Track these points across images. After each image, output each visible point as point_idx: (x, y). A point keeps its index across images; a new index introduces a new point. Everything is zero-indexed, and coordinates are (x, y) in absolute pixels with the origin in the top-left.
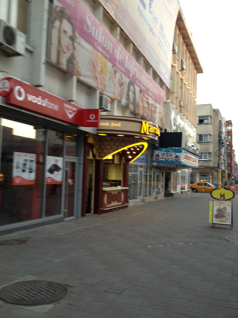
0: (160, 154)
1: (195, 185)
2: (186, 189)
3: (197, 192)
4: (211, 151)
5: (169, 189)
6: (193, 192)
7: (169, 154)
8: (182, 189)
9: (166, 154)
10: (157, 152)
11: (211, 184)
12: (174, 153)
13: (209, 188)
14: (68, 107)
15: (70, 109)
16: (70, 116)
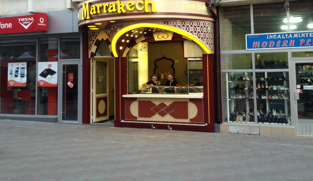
14: (23, 20)
15: (25, 21)
16: (26, 27)
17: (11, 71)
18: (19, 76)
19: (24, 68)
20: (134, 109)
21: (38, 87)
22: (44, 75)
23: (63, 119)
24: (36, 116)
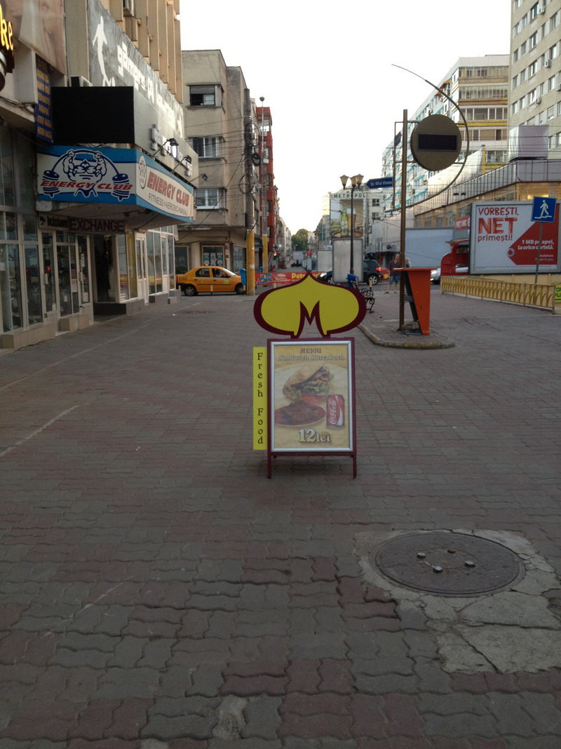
0: (59, 170)
1: (189, 277)
2: (166, 289)
3: (196, 294)
4: (226, 183)
5: (111, 293)
6: (186, 295)
7: (91, 170)
8: (152, 289)
9: (80, 170)
10: (47, 163)
11: (228, 271)
12: (108, 165)
13: (226, 281)
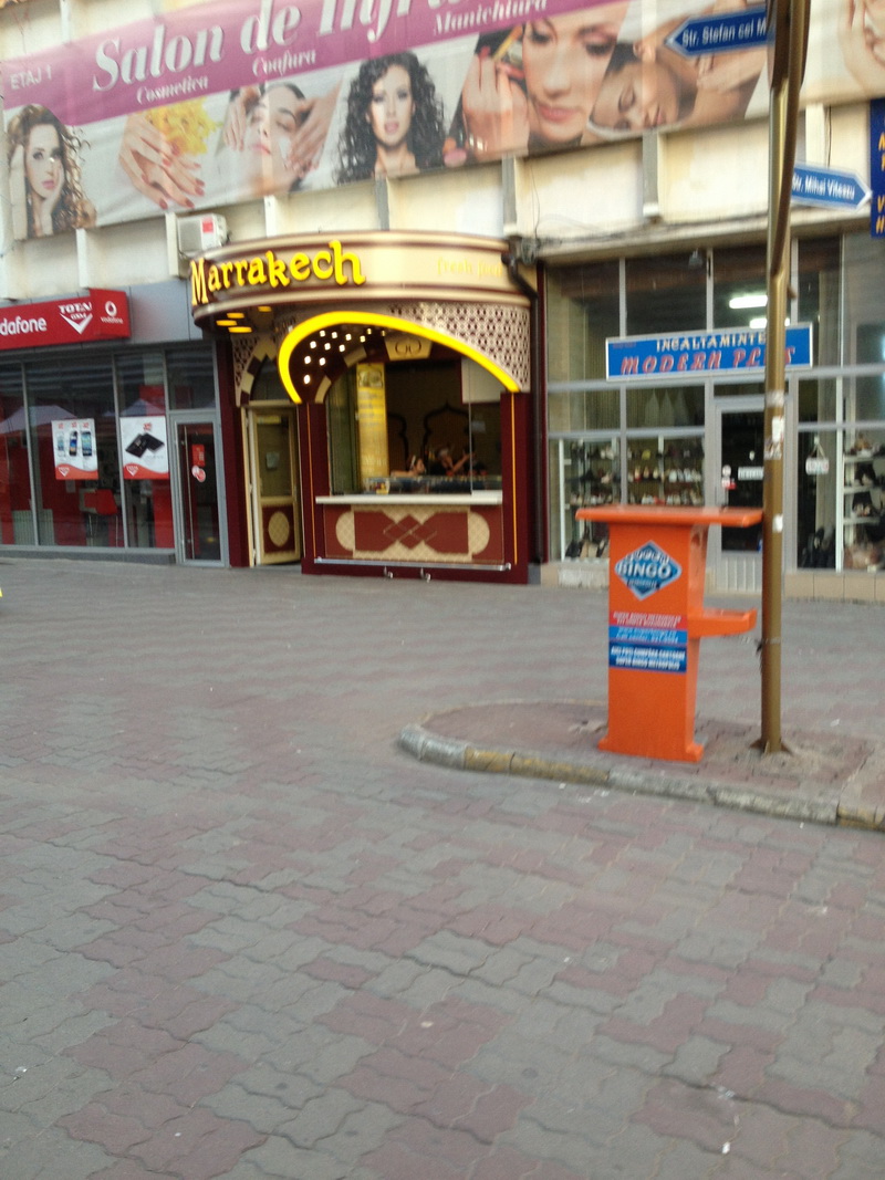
14: (70, 308)
15: (76, 312)
16: (80, 328)
17: (61, 442)
18: (80, 452)
19: (88, 433)
20: (345, 531)
21: (125, 480)
22: (136, 450)
23: (189, 556)
24: (126, 550)
